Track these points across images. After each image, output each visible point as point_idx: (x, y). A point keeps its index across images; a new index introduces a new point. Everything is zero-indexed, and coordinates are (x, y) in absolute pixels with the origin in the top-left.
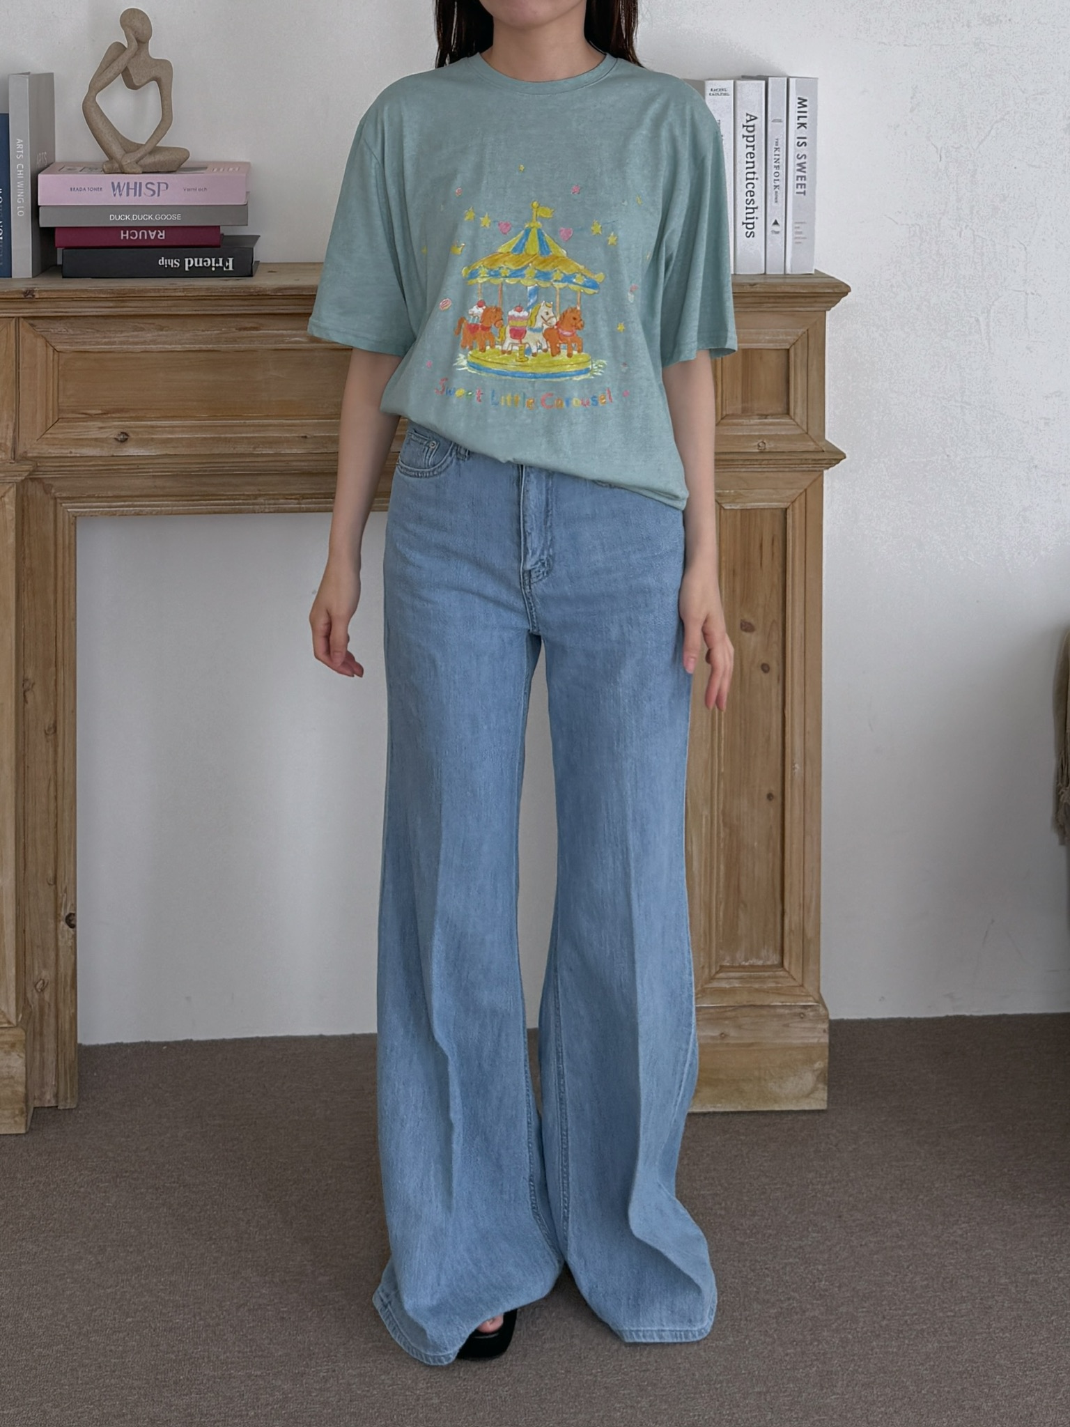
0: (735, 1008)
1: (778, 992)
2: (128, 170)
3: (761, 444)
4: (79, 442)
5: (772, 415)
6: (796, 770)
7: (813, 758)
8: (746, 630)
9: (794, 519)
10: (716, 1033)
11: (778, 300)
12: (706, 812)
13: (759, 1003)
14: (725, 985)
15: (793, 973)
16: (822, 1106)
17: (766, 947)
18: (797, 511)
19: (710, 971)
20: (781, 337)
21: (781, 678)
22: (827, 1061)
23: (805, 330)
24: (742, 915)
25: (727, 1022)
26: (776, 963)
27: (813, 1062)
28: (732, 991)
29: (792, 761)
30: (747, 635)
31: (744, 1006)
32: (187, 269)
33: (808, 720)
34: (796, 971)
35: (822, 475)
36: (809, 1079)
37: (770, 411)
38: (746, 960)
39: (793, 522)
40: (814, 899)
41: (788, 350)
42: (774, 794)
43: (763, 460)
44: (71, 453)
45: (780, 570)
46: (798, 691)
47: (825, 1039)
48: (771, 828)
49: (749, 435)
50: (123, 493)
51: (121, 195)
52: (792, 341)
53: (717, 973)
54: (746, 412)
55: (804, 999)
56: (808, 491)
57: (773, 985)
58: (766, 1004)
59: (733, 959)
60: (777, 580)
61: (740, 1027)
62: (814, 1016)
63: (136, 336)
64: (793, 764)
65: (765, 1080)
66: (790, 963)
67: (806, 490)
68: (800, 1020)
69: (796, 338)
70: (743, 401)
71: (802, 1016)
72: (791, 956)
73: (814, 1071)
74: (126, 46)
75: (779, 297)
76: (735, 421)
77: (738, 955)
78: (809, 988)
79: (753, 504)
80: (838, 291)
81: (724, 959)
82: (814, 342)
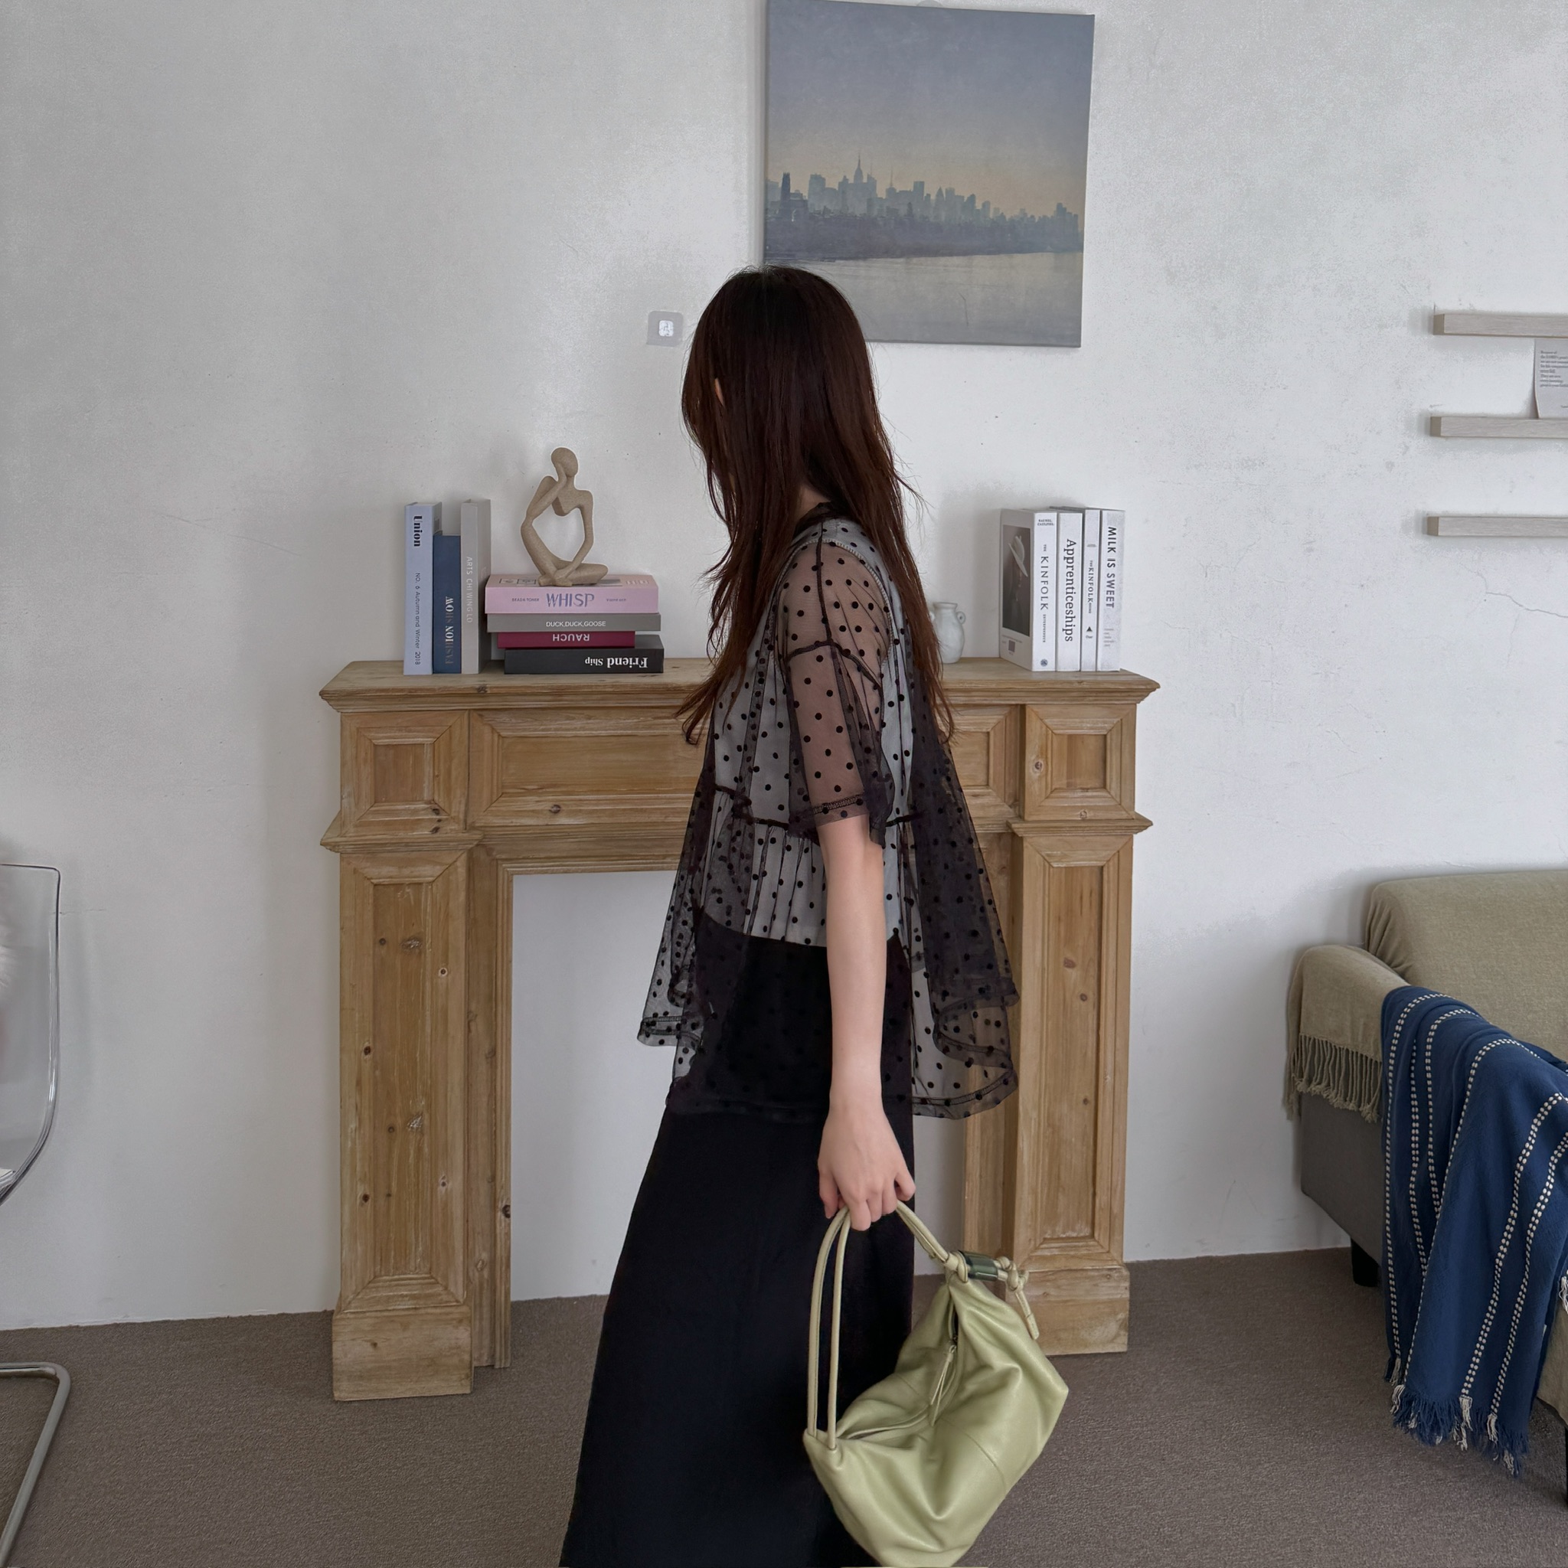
0: (1055, 1272)
1: (1089, 1257)
2: (560, 583)
3: (1083, 813)
4: (519, 813)
5: (1094, 789)
6: (1107, 1081)
7: (1121, 1070)
8: (1068, 967)
9: (1109, 875)
10: (1040, 1292)
11: (1099, 694)
12: (1034, 1115)
13: (1075, 1268)
14: (1047, 1253)
15: (1101, 1242)
16: (1123, 1348)
17: (1080, 1221)
18: (1111, 869)
19: (1035, 1244)
20: (1100, 725)
21: (1096, 1005)
22: (1128, 1312)
23: (1119, 719)
24: (1061, 1197)
25: (1048, 1284)
26: (1087, 1234)
27: (1116, 1314)
28: (1053, 1258)
29: (1105, 1072)
30: (1069, 970)
31: (1063, 1271)
32: (609, 667)
33: (1118, 1039)
34: (1104, 1241)
35: (1131, 839)
36: (1113, 1327)
37: (1089, 786)
38: (1064, 1233)
39: (1108, 877)
40: (1120, 1183)
41: (1105, 736)
42: (1089, 1099)
43: (1086, 827)
44: (512, 822)
45: (1096, 917)
46: (1111, 1014)
47: (1127, 1295)
48: (1086, 1126)
49: (1074, 807)
50: (553, 855)
51: (554, 605)
52: (1110, 728)
53: (1042, 1244)
54: (1070, 787)
55: (1110, 1263)
56: (1121, 853)
57: (1085, 1252)
58: (1080, 1268)
59: (1054, 1232)
60: (1094, 924)
61: (1059, 1287)
62: (1117, 1277)
63: (568, 724)
64: (1105, 1075)
65: (1078, 1329)
66: (1099, 1235)
67: (1118, 852)
68: (1106, 1280)
69: (1112, 725)
70: (1069, 776)
71: (1109, 1277)
72: (1100, 1229)
73: (1117, 1321)
74: (557, 480)
75: (1100, 692)
76: (1062, 794)
77: (1057, 1229)
78: (1115, 1255)
79: (1075, 863)
80: (1148, 687)
81: (1046, 1233)
82: (1127, 728)
